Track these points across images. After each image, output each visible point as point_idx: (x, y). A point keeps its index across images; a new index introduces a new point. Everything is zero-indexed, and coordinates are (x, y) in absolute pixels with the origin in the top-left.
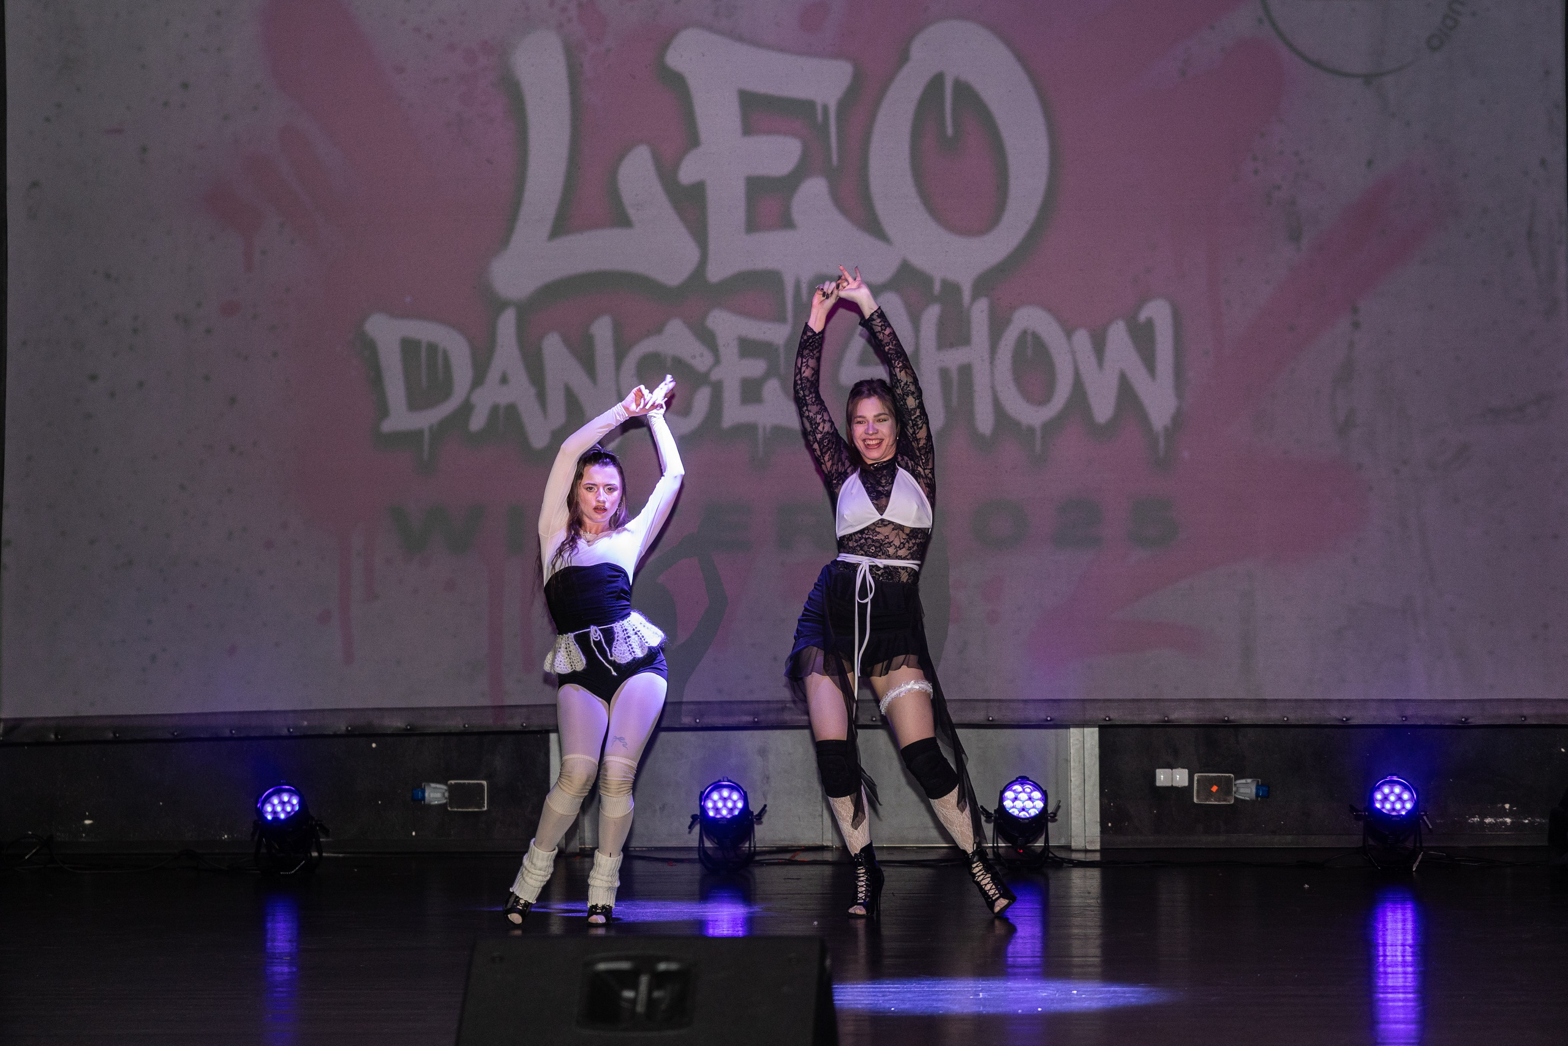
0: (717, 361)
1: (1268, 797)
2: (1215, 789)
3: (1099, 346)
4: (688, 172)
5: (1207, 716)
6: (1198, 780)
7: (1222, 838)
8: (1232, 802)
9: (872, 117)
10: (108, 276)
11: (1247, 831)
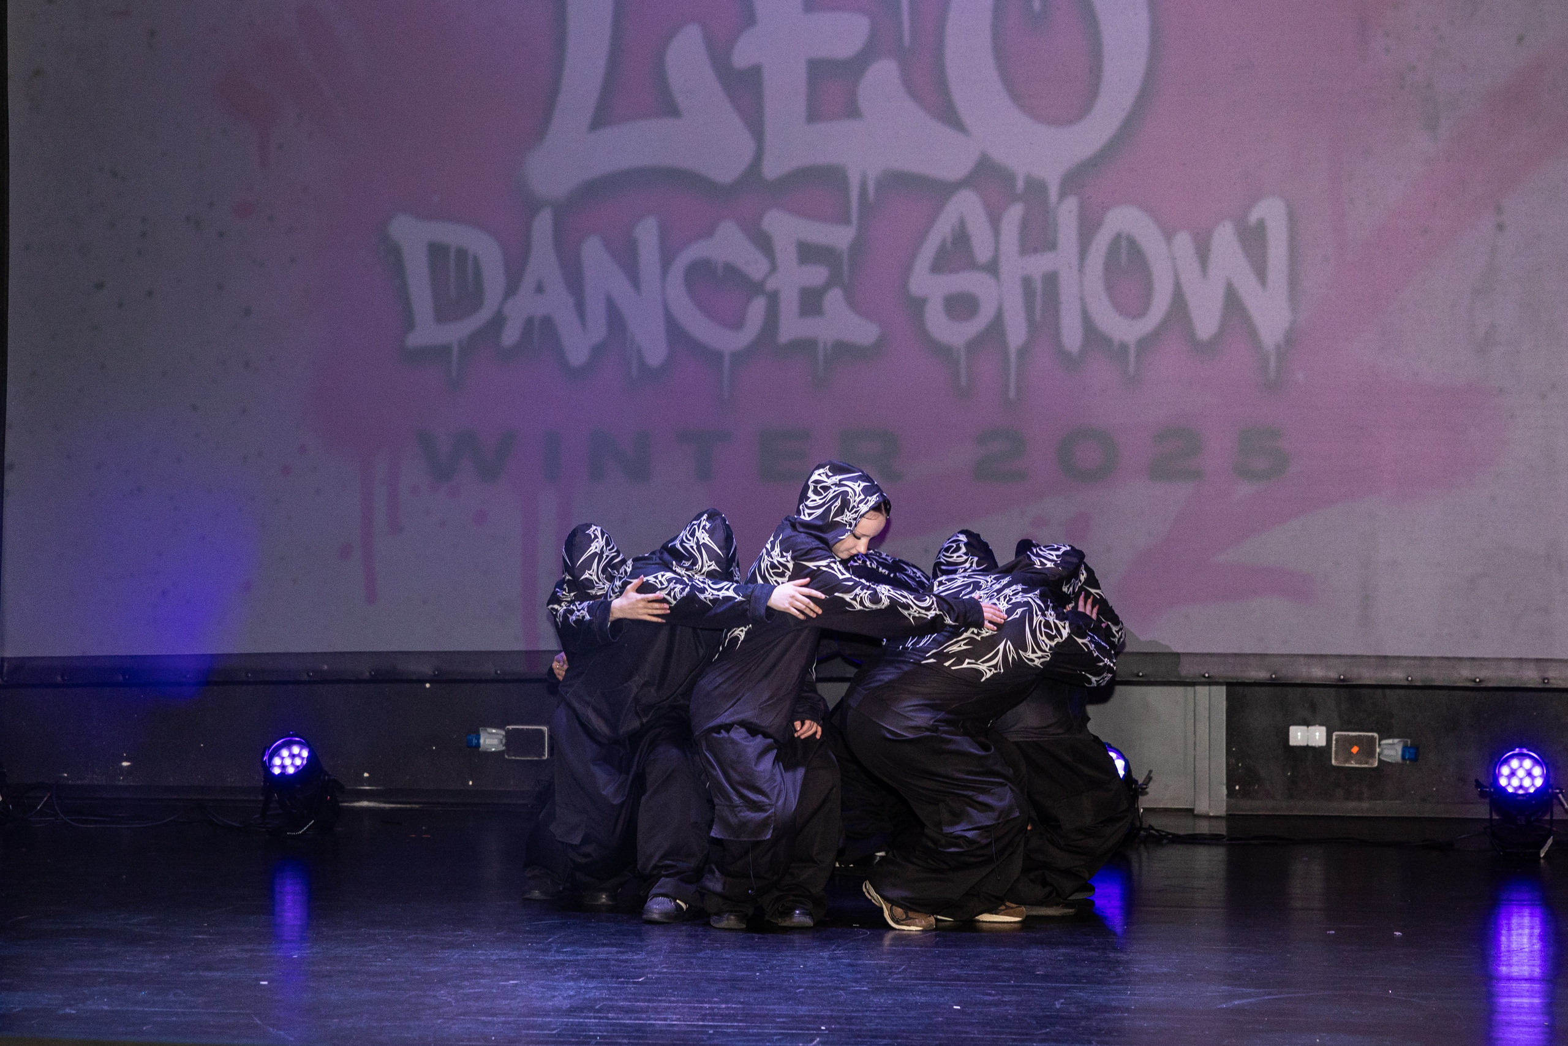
0: (774, 268)
1: (1418, 761)
2: (1355, 750)
3: (1203, 252)
4: (743, 56)
6: (1336, 740)
7: (1365, 805)
8: (1376, 764)
10: (114, 174)
11: (1394, 798)
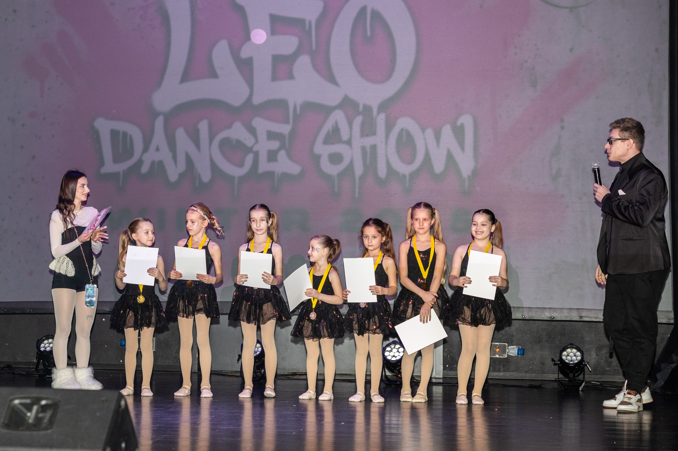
0: (257, 142)
1: (523, 355)
2: (498, 350)
3: (438, 137)
4: (245, 53)
7: (502, 374)
8: (506, 356)
9: (332, 27)
11: (513, 371)
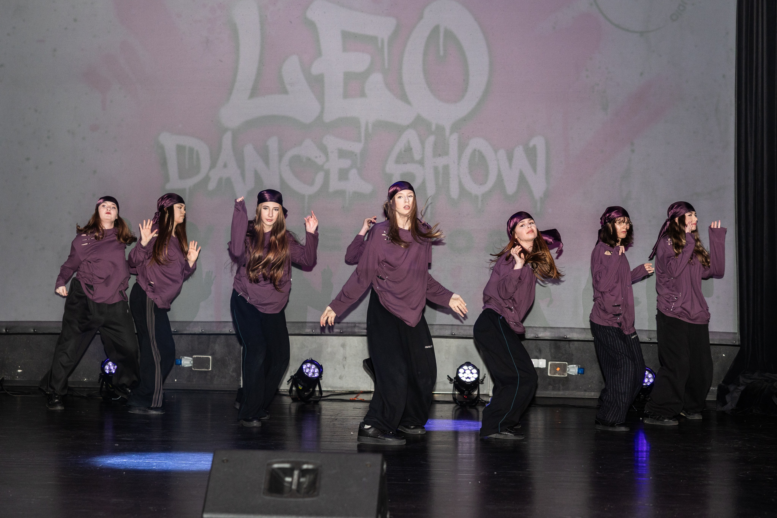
0: (327, 160)
1: (583, 374)
2: (558, 369)
3: (510, 159)
4: (316, 69)
5: (557, 335)
6: (550, 365)
7: (561, 392)
8: (566, 375)
9: (405, 44)
10: (36, 111)
11: (573, 390)
